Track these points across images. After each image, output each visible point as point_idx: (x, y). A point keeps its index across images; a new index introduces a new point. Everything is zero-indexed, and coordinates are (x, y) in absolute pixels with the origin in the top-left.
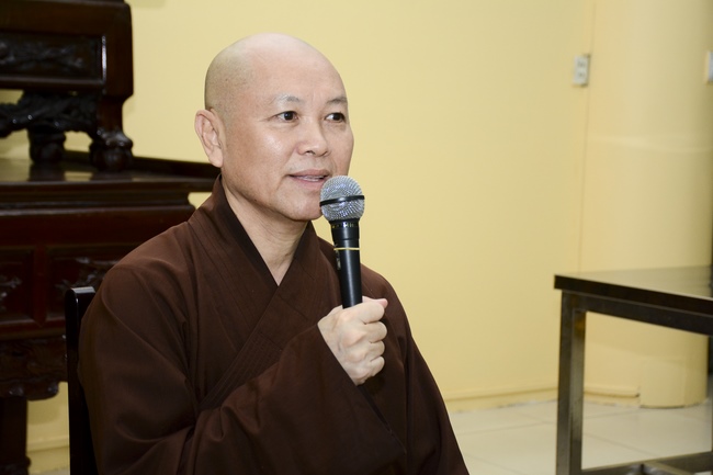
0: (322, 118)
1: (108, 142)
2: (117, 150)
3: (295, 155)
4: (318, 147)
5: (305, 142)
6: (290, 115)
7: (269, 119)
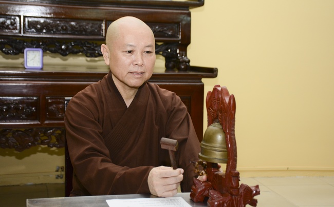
0: (142, 52)
1: (181, 60)
2: (184, 63)
3: (132, 65)
4: (140, 63)
5: (135, 61)
6: (130, 52)
7: (123, 52)
